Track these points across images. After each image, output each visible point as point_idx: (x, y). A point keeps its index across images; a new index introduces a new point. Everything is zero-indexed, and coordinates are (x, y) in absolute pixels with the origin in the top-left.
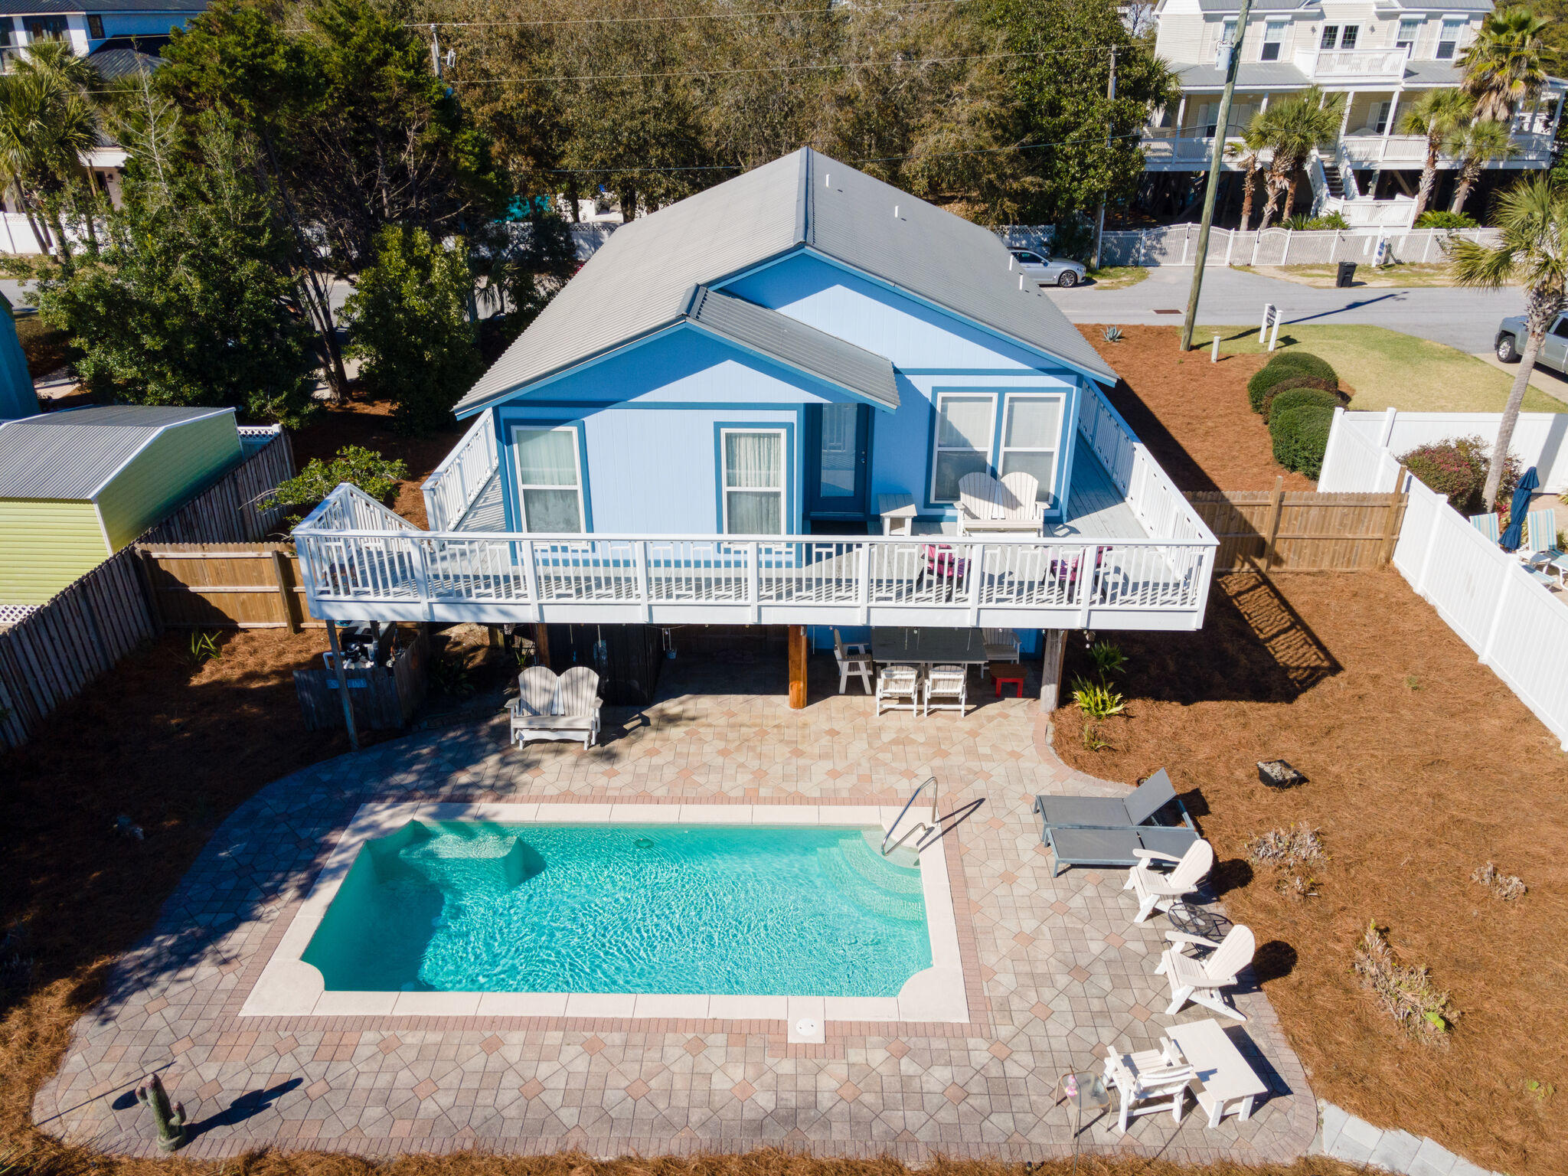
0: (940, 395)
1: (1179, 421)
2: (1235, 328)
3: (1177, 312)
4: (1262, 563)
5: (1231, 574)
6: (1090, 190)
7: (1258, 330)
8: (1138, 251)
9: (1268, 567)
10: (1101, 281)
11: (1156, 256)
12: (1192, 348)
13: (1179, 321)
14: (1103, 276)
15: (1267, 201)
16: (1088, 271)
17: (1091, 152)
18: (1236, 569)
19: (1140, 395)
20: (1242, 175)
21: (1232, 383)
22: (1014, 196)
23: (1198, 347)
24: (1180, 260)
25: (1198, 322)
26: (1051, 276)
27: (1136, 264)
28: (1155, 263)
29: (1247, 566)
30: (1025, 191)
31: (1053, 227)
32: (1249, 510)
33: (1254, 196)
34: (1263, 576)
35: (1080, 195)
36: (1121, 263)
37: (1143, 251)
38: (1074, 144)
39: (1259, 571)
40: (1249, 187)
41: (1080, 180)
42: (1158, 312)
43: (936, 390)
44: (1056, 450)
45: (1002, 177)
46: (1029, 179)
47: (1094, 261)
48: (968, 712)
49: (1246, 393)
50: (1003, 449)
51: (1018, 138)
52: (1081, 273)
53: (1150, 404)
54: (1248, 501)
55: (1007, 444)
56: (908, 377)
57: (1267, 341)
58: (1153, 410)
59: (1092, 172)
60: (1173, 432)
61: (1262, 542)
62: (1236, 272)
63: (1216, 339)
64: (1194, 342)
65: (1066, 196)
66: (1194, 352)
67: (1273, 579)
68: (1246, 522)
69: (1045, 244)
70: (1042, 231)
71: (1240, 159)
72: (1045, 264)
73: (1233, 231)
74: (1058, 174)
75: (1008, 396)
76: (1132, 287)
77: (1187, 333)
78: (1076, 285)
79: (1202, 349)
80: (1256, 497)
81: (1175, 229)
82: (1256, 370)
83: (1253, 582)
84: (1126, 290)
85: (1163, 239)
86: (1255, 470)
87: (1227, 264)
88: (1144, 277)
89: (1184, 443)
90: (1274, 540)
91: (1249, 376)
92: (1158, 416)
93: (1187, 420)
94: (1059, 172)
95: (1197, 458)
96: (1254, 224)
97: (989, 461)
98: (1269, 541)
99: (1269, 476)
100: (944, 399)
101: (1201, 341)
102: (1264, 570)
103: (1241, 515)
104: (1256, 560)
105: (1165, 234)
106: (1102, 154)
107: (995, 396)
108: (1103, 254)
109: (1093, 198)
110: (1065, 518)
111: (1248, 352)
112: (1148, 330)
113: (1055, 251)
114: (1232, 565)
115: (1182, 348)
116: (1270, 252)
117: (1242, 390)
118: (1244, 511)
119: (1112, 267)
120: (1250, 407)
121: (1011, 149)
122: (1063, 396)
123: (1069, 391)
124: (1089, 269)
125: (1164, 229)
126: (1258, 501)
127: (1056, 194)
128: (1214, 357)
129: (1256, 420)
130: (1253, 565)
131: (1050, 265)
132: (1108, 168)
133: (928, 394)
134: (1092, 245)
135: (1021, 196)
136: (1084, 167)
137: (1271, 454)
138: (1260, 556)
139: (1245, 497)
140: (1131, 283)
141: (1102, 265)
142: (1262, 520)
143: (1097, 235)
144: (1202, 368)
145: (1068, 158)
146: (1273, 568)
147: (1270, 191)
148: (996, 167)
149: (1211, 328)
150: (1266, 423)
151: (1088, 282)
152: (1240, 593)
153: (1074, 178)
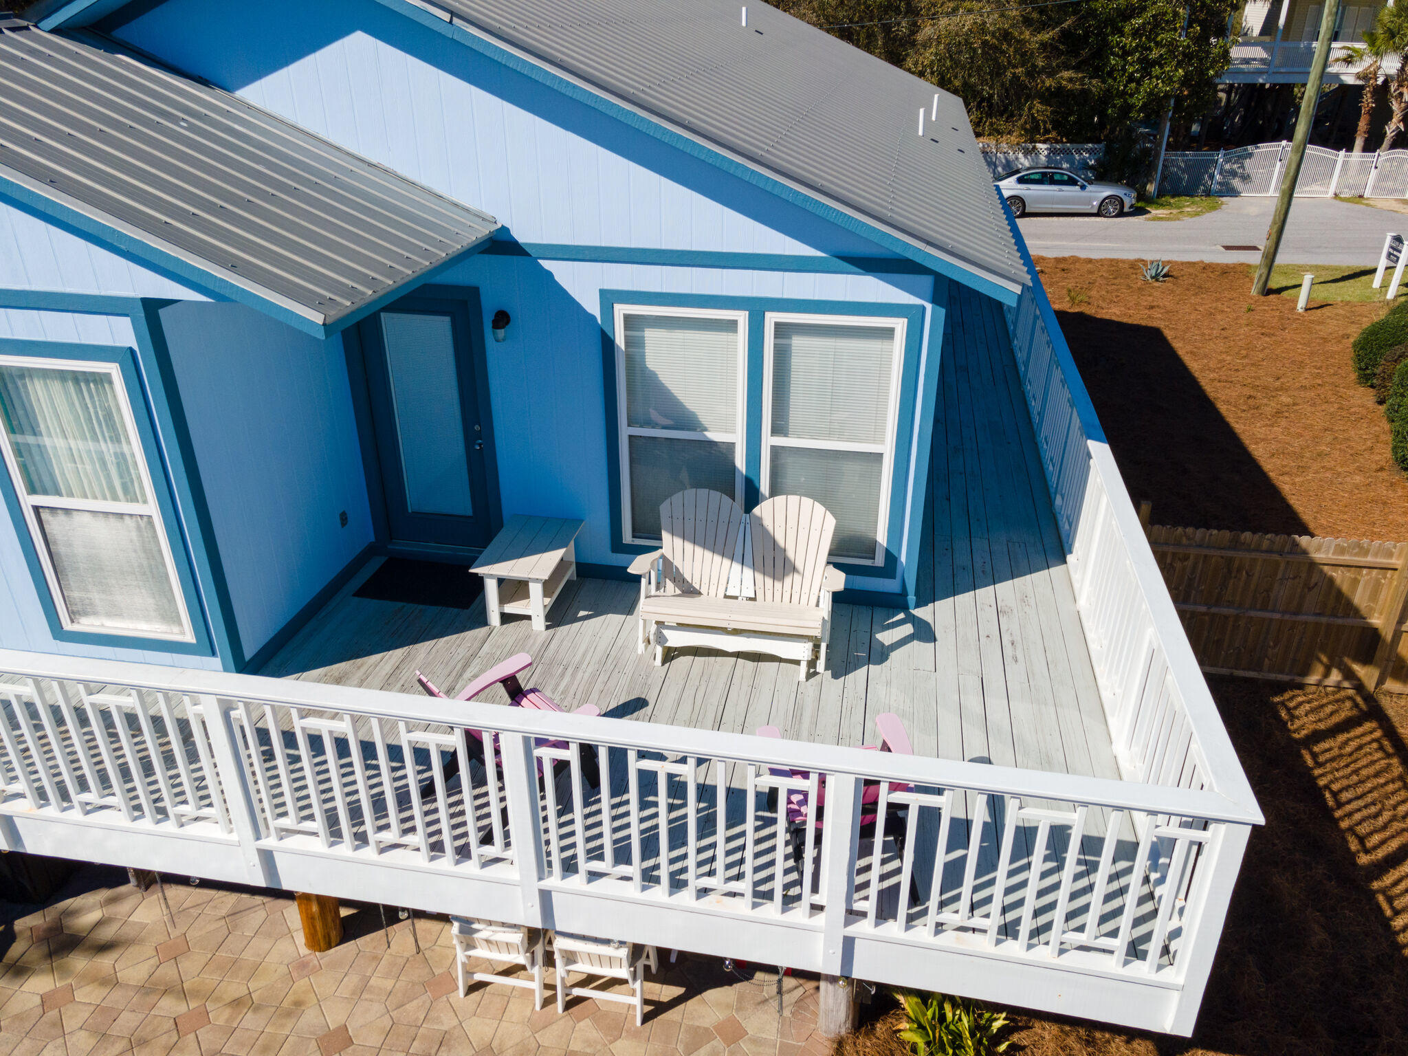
0: (621, 310)
1: (1233, 393)
2: (1336, 269)
3: (1255, 248)
4: (1367, 674)
5: (1301, 686)
6: (1151, 94)
7: (1373, 271)
8: (1212, 177)
9: (1381, 681)
10: (1155, 212)
11: (1236, 183)
12: (1267, 292)
13: (1255, 258)
14: (1162, 205)
15: (1391, 119)
16: (1139, 199)
17: (1158, 44)
18: (1313, 679)
19: (1181, 353)
20: (1359, 89)
21: (1325, 340)
22: (1049, 97)
23: (1279, 291)
24: (1268, 191)
25: (1280, 259)
26: (1089, 202)
27: (1208, 193)
28: (1233, 193)
29: (1335, 676)
30: (1060, 89)
31: (1102, 146)
32: (1350, 574)
33: (1373, 113)
34: (1369, 698)
35: (1138, 100)
36: (1189, 192)
37: (1218, 177)
38: (1136, 33)
39: (1360, 687)
40: (1368, 102)
41: (1139, 82)
42: (1227, 248)
43: (609, 298)
44: (888, 449)
45: (1032, 73)
46: (1066, 74)
47: (1151, 188)
48: (655, 1010)
49: (1350, 353)
50: (768, 441)
51: (1059, 23)
52: (1129, 200)
53: (1194, 366)
54: (1346, 558)
55: (777, 430)
56: (546, 264)
57: (1385, 286)
58: (1196, 374)
59: (1156, 70)
60: (1223, 408)
61: (1374, 633)
62: (1345, 205)
63: (1307, 279)
64: (1274, 284)
65: (1118, 102)
66: (1271, 297)
67: (1391, 708)
68: (1339, 593)
69: (1091, 168)
70: (1087, 151)
71: (1358, 68)
72: (1083, 187)
73: (1342, 153)
74: (1110, 74)
75: (771, 318)
76: (1196, 219)
77: (1264, 271)
78: (1121, 214)
79: (1285, 294)
80: (1366, 552)
81: (1265, 148)
82: (1366, 323)
83: (1346, 712)
84: (1188, 221)
85: (1247, 162)
86: (1358, 479)
87: (1331, 194)
88: (1214, 208)
89: (1238, 427)
90: (1398, 635)
91: (1355, 332)
92: (1204, 383)
93: (1247, 391)
94: (1113, 69)
95: (1258, 451)
96: (1371, 146)
97: (740, 462)
98: (1388, 635)
99: (1383, 491)
100: (629, 320)
101: (1284, 284)
102: (1370, 685)
103: (1331, 581)
104: (1356, 667)
105: (1250, 155)
106: (1172, 46)
107: (742, 317)
108: (1164, 178)
109: (1155, 106)
110: (912, 598)
111: (1355, 300)
112: (1206, 267)
113: (1102, 175)
114: (1306, 671)
115: (1254, 291)
116: (1390, 184)
117: (1344, 353)
118: (1337, 575)
119: (1173, 196)
120: (1354, 376)
121: (1046, 36)
122: (900, 325)
123: (914, 316)
124: (1142, 196)
125: (1250, 148)
126: (1370, 559)
127: (1107, 97)
128: (1301, 304)
129: (1364, 398)
130: (1349, 675)
131: (1090, 188)
132: (1179, 65)
133: (592, 306)
134: (1151, 167)
135: (1056, 96)
136: (1147, 66)
137: (1388, 454)
138: (1367, 660)
139: (1341, 550)
140: (1197, 214)
141: (1161, 193)
142: (1374, 596)
143: (1158, 155)
144: (1281, 318)
145: (1126, 53)
146: (1391, 685)
147: (1395, 106)
148: (1025, 57)
149: (1301, 269)
150: (1381, 402)
151: (1138, 211)
152: (1317, 736)
153: (1131, 79)
